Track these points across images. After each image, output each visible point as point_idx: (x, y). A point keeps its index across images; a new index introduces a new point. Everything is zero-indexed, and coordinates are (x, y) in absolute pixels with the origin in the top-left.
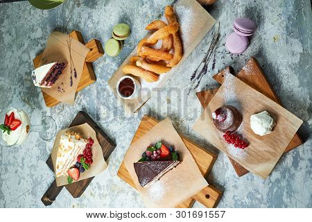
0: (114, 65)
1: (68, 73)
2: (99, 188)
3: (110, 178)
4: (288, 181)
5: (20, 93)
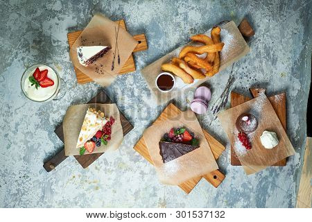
2: (106, 163)
4: (273, 178)
5: (23, 59)
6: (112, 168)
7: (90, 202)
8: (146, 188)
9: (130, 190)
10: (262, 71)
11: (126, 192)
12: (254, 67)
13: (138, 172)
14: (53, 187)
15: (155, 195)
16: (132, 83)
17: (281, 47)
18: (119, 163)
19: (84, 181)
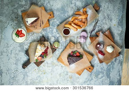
0: (58, 22)
1: (39, 22)
2: (48, 64)
3: (52, 60)
4: (113, 65)
5: (11, 25)
6: (50, 65)
7: (42, 79)
8: (64, 72)
9: (57, 73)
10: (107, 24)
11: (56, 74)
12: (103, 23)
13: (60, 66)
14: (27, 74)
15: (67, 74)
16: (55, 32)
17: (113, 14)
18: (53, 64)
19: (39, 71)
